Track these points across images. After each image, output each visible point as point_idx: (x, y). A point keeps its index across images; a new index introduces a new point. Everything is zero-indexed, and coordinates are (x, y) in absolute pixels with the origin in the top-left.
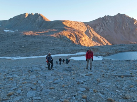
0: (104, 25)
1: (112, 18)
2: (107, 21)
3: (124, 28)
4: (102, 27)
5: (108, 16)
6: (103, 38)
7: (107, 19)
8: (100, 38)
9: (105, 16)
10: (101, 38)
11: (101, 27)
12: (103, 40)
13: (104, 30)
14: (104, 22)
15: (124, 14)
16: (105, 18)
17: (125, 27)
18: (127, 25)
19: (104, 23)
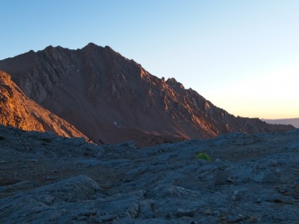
0: (50, 77)
1: (72, 55)
2: (56, 65)
3: (114, 88)
4: (43, 85)
5: (59, 48)
6: (61, 120)
7: (56, 57)
8: (49, 119)
9: (50, 48)
10: (52, 119)
11: (40, 85)
12: (63, 127)
13: (49, 93)
14: (48, 67)
15: (107, 47)
16: (51, 55)
17: (117, 87)
18: (121, 79)
19: (47, 72)
